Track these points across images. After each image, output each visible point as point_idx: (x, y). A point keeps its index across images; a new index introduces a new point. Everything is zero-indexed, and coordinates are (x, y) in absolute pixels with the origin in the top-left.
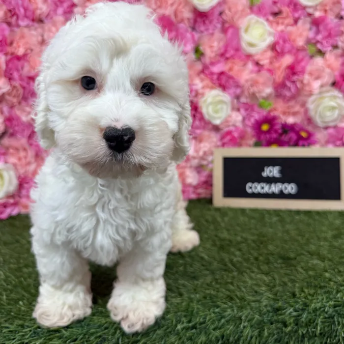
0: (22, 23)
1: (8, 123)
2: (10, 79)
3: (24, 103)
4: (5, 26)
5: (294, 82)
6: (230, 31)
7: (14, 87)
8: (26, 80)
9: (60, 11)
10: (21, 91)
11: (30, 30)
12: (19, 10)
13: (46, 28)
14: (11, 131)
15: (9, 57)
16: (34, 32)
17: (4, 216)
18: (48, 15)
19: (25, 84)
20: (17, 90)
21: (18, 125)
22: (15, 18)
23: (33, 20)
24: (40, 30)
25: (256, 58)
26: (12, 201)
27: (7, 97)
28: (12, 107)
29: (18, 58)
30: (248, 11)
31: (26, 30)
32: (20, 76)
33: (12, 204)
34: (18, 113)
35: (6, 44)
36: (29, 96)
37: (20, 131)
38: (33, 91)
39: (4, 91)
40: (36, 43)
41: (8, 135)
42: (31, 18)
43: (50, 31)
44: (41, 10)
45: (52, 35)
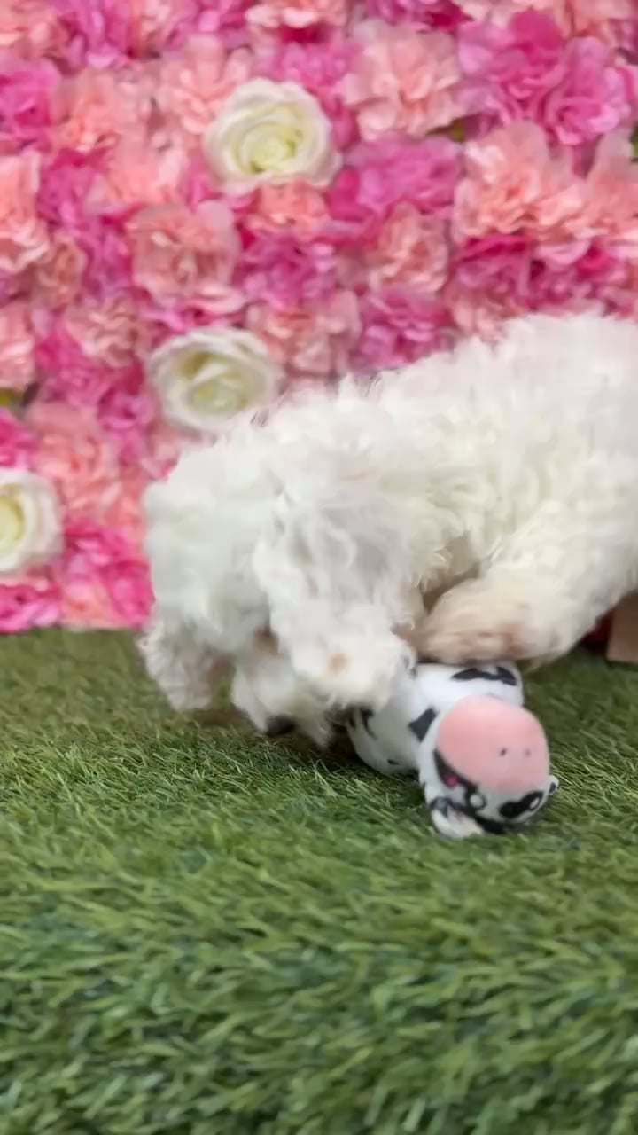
0: (99, 61)
1: (45, 359)
2: (53, 224)
3: (90, 301)
4: (50, 69)
7: (63, 248)
8: (96, 228)
9: (211, 21)
10: (81, 260)
11: (119, 80)
12: (90, 21)
13: (165, 73)
14: (51, 382)
15: (50, 160)
16: (128, 88)
17: (13, 624)
18: (174, 34)
19: (92, 241)
20: (71, 259)
21: (71, 366)
22: (78, 43)
23: (131, 53)
24: (148, 84)
26: (42, 585)
27: (44, 280)
28: (58, 312)
29: (78, 161)
31: (106, 82)
32: (79, 214)
33: (41, 595)
34: (71, 328)
35: (47, 121)
36: (102, 277)
37: (78, 382)
38: (111, 260)
39: (31, 256)
40: (133, 118)
41: (43, 393)
42: (124, 47)
43: (177, 83)
44: (152, 19)
45: (179, 94)
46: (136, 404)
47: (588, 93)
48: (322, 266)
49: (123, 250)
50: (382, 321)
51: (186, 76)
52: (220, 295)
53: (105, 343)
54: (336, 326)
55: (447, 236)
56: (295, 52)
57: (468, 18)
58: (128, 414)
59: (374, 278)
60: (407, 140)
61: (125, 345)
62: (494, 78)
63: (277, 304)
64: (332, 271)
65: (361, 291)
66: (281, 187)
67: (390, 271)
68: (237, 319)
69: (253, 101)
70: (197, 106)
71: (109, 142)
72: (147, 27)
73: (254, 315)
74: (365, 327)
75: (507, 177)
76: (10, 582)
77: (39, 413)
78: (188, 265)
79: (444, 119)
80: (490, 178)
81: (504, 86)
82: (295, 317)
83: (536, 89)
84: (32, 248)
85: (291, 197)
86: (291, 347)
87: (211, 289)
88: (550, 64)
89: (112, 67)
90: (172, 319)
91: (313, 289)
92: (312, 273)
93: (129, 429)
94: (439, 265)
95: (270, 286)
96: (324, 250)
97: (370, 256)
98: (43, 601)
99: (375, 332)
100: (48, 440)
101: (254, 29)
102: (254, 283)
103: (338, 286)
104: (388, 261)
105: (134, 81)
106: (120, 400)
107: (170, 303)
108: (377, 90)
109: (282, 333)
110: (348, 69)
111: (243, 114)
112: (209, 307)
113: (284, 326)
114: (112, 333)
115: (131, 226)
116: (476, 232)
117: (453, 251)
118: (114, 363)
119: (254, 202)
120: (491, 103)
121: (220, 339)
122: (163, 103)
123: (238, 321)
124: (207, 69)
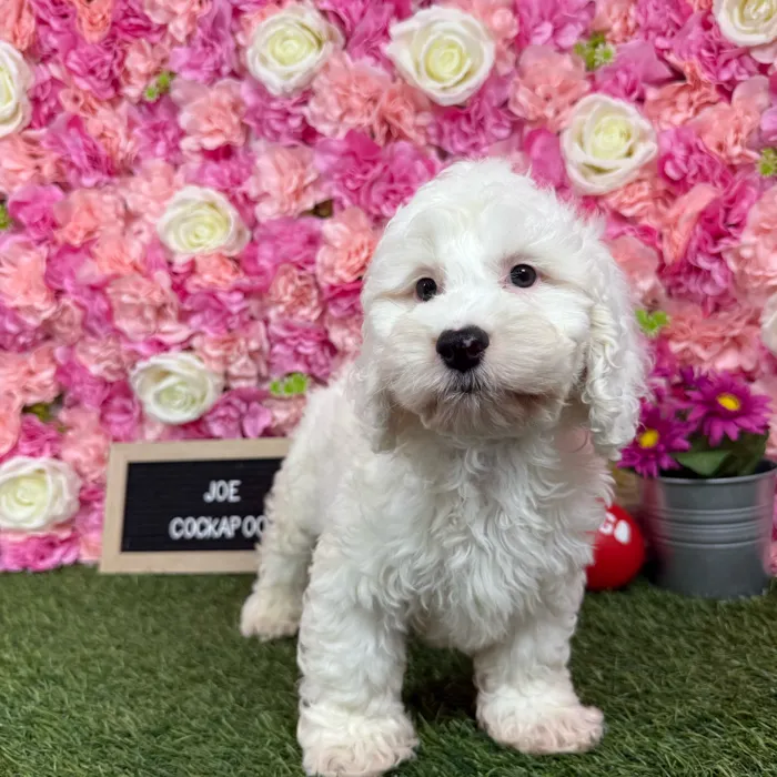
0: (88, 181)
1: (62, 379)
2: (58, 294)
3: (90, 339)
4: (57, 191)
5: (718, 256)
6: (539, 142)
7: (65, 309)
8: (87, 292)
9: (161, 148)
10: (77, 313)
11: (102, 194)
14: (70, 394)
15: (54, 250)
16: (108, 198)
17: (47, 564)
18: (137, 158)
19: (84, 302)
20: (72, 314)
21: (81, 383)
22: (74, 172)
23: (110, 173)
24: (122, 192)
25: (612, 201)
26: (65, 534)
27: (58, 327)
28: (71, 347)
29: (75, 250)
30: (587, 86)
31: (93, 195)
32: (75, 285)
33: (63, 542)
34: (81, 358)
35: (54, 225)
36: (94, 324)
37: (88, 393)
38: (98, 314)
39: (45, 315)
40: (113, 216)
41: (66, 401)
42: (105, 170)
43: (138, 191)
44: (123, 151)
45: (141, 198)
46: (129, 404)
47: (405, 179)
48: (235, 309)
49: (104, 306)
50: (282, 340)
51: (145, 186)
52: (173, 331)
53: (103, 365)
54: (254, 345)
55: (317, 285)
56: (213, 166)
57: (322, 135)
58: (125, 411)
59: (272, 314)
60: (288, 220)
61: (115, 366)
62: (337, 176)
63: (211, 335)
64: (244, 310)
65: (267, 322)
66: (209, 256)
67: (281, 308)
68: (186, 345)
69: (184, 202)
70: (153, 205)
71: (97, 235)
72: (121, 156)
73: (196, 342)
74: (272, 346)
75: (349, 243)
76: (41, 534)
77: (63, 415)
78: (149, 314)
79: (310, 205)
80: (338, 244)
81: (343, 180)
82: (224, 342)
83: (364, 181)
84: (46, 310)
85: (215, 262)
86: (225, 361)
87: (167, 326)
88: (374, 163)
89: (97, 186)
90: (142, 349)
91: (234, 323)
92: (230, 314)
93: (126, 422)
94: (314, 303)
95: (205, 322)
96: (237, 297)
97: (267, 300)
98: (67, 545)
99: (278, 348)
100: (70, 434)
101: (185, 153)
102: (195, 321)
103: (252, 318)
104: (280, 302)
105: (113, 193)
106: (117, 402)
107: (142, 337)
108: (265, 188)
109: (215, 353)
110: (250, 173)
111: (180, 210)
112: (166, 339)
113: (216, 348)
114: (107, 359)
115: (109, 290)
116: (334, 281)
117: (320, 293)
118: (111, 378)
119: (192, 268)
120: (336, 193)
121: (173, 361)
122: (131, 205)
123: (187, 347)
124: (158, 180)
